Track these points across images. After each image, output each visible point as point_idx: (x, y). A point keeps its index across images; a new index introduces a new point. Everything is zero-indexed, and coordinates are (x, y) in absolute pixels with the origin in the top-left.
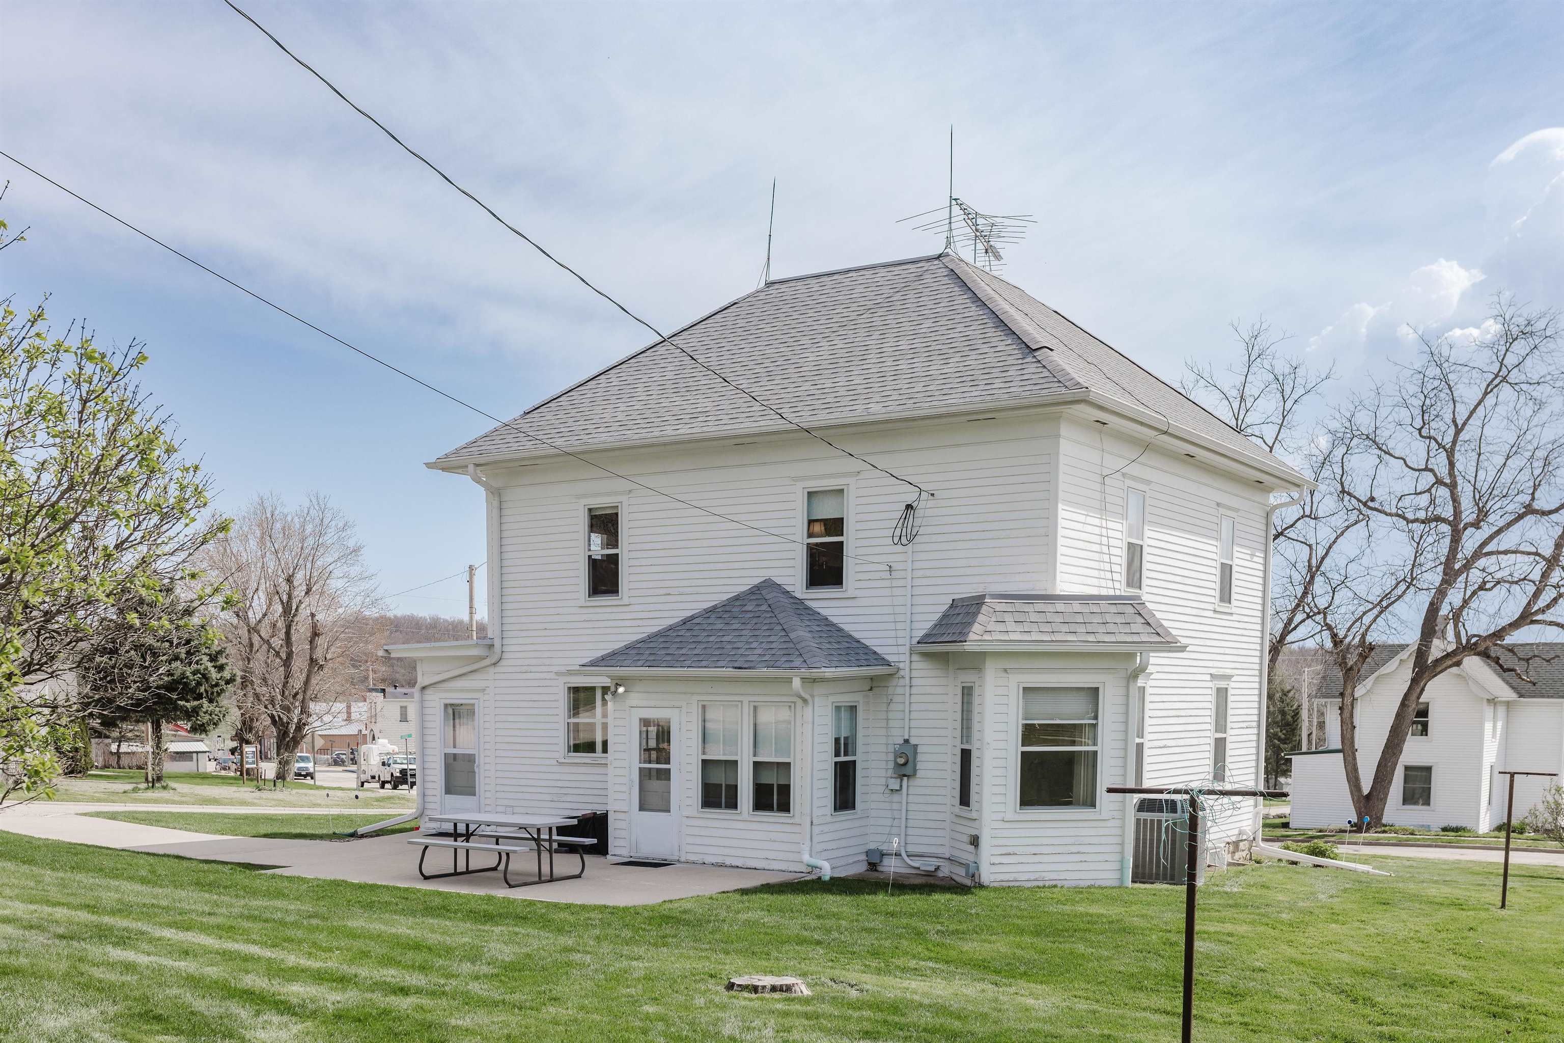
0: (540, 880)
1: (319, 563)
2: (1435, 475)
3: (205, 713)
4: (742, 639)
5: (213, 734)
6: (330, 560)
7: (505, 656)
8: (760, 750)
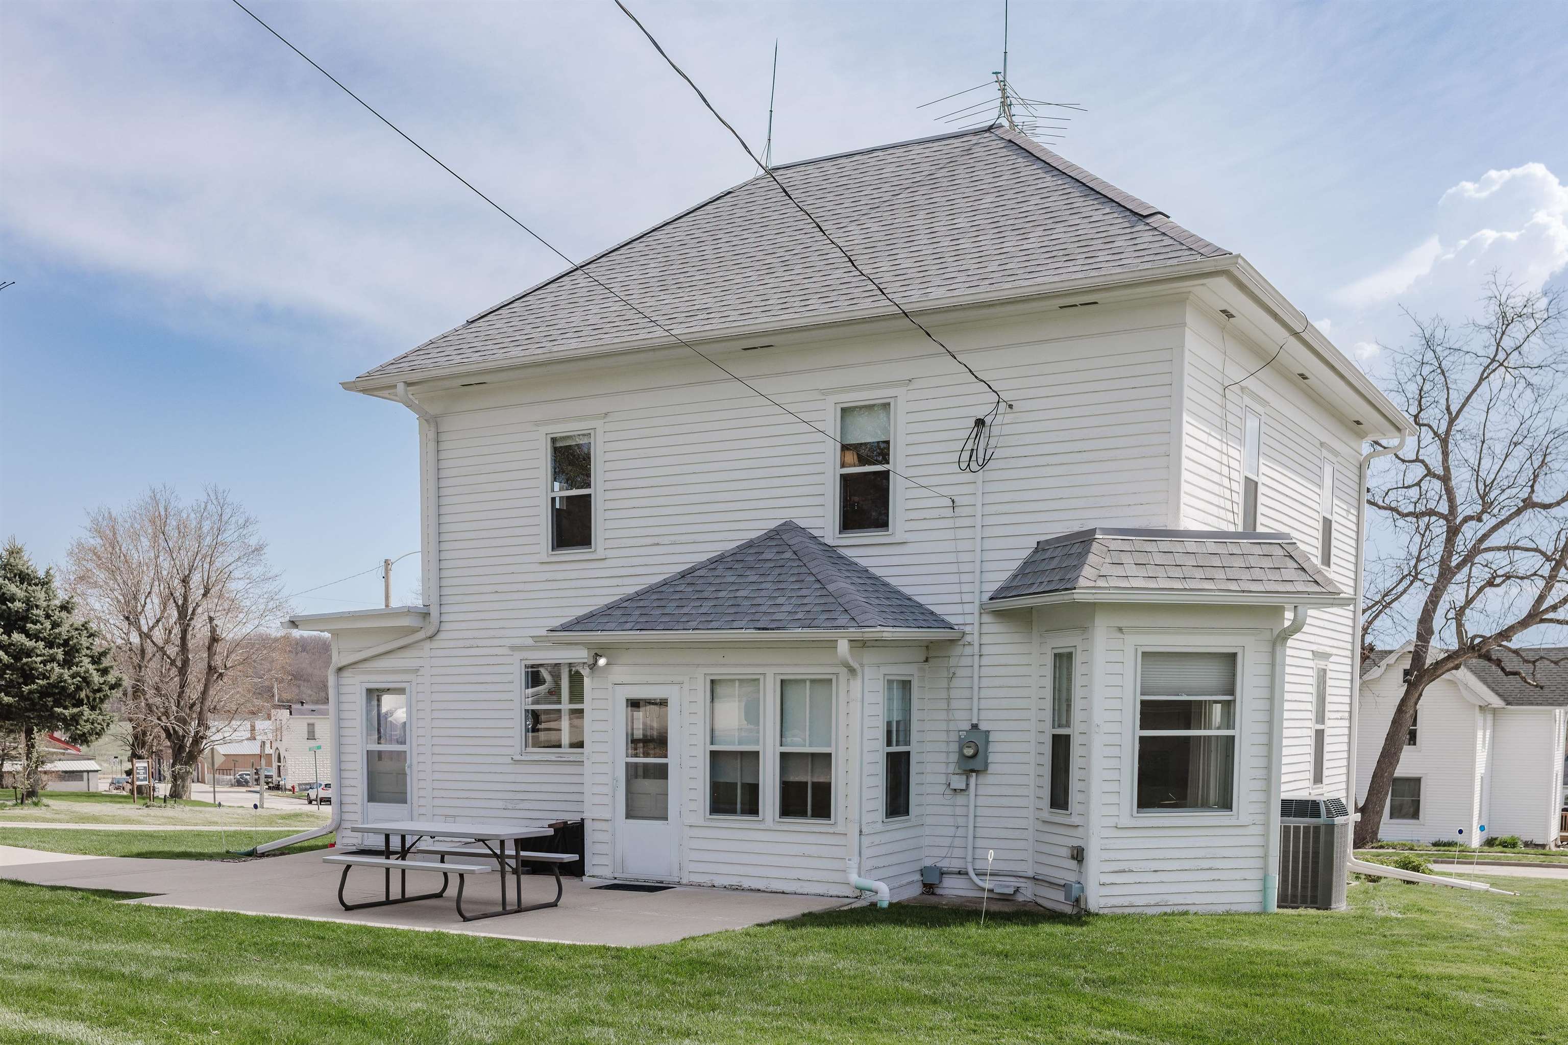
0: (504, 910)
1: (218, 564)
2: (1426, 466)
3: (86, 721)
4: (763, 593)
5: (98, 744)
6: (231, 560)
7: (445, 627)
8: (788, 740)
